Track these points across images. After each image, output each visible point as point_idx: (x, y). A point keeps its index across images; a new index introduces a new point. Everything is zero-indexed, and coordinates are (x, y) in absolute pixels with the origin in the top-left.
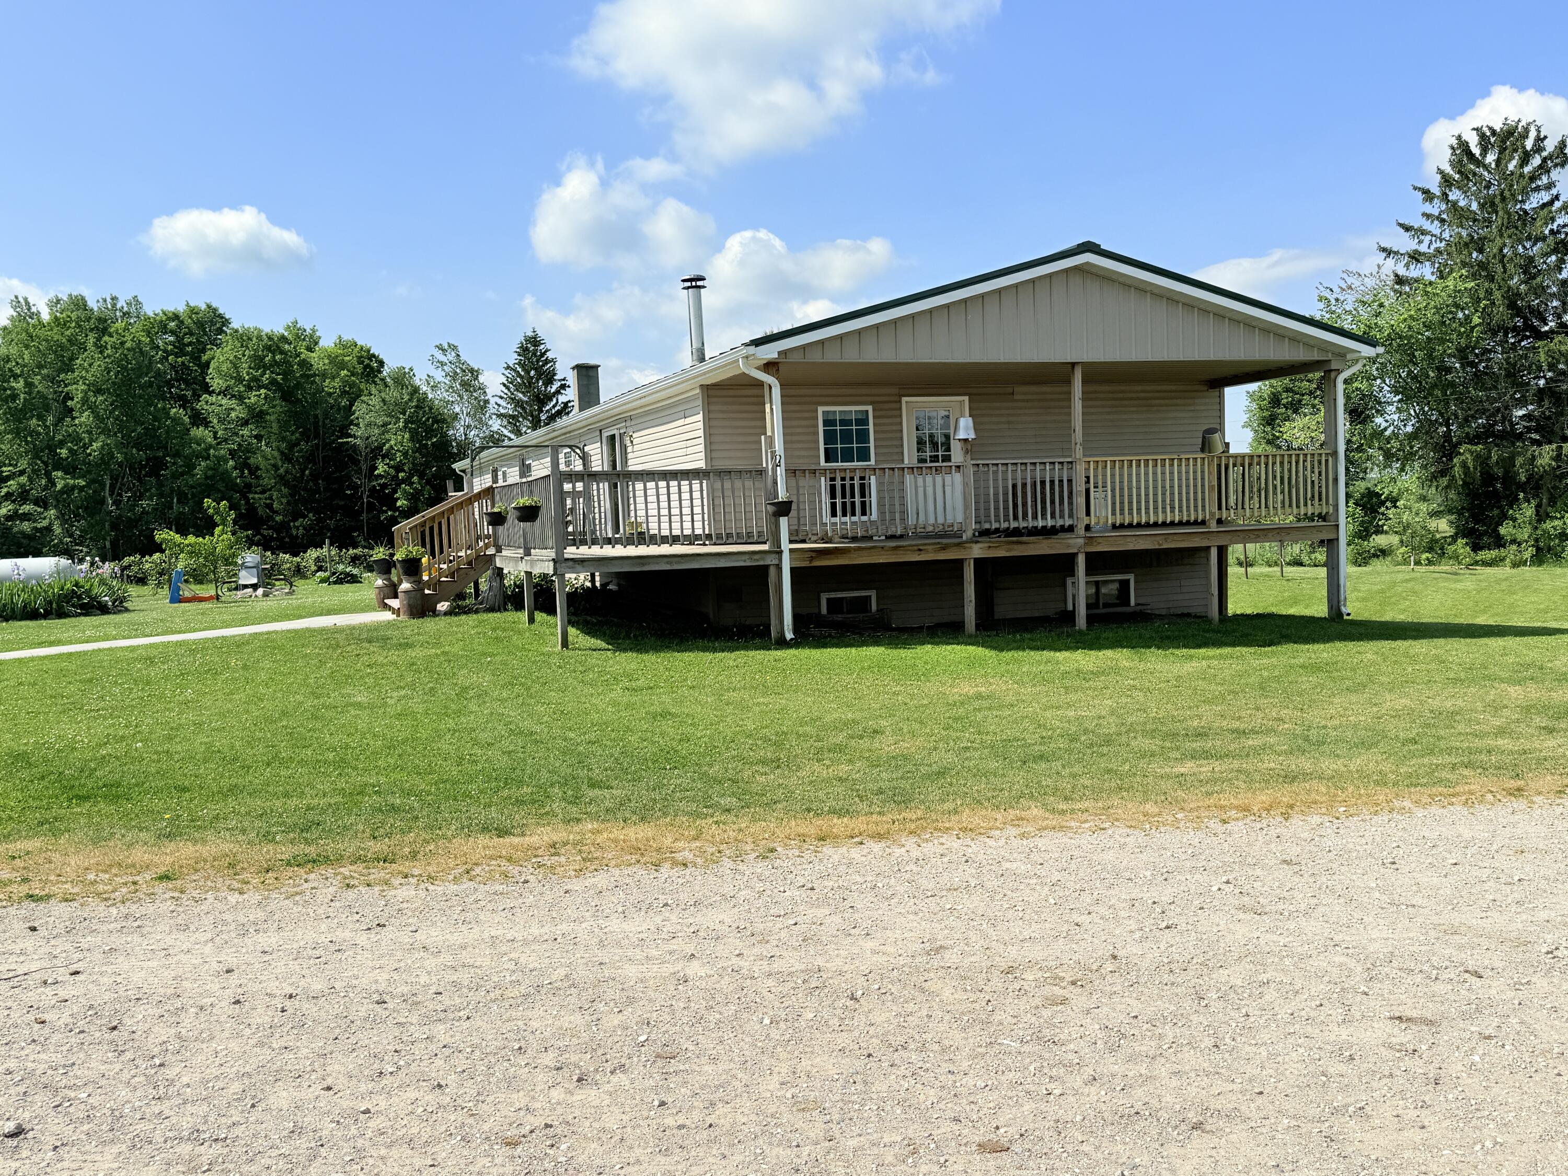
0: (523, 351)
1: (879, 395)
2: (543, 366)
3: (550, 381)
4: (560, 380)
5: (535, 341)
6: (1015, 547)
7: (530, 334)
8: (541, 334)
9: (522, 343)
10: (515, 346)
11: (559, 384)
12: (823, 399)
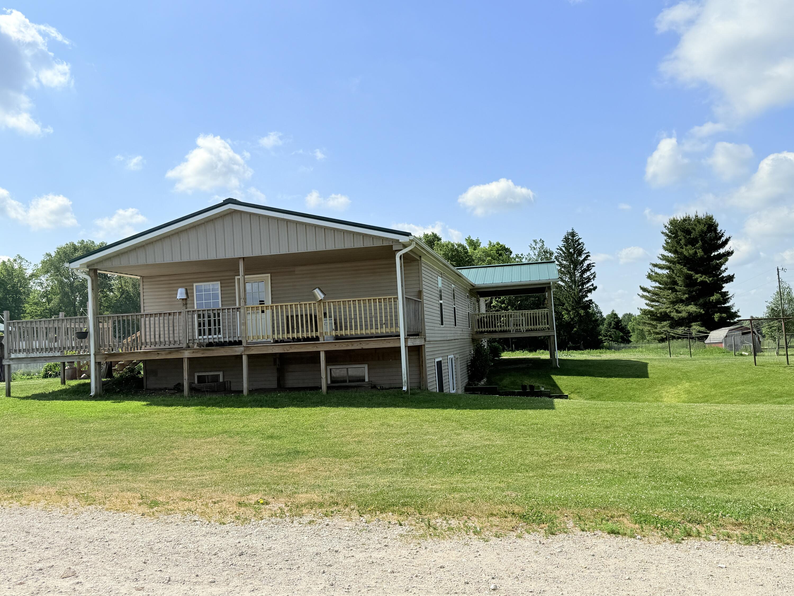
0: (566, 240)
1: (225, 276)
2: (577, 246)
3: (580, 254)
4: (586, 253)
5: (573, 234)
6: (207, 352)
7: (571, 231)
8: (576, 231)
9: (565, 236)
10: (562, 237)
11: (586, 255)
12: (195, 280)
